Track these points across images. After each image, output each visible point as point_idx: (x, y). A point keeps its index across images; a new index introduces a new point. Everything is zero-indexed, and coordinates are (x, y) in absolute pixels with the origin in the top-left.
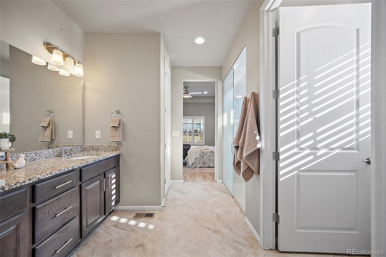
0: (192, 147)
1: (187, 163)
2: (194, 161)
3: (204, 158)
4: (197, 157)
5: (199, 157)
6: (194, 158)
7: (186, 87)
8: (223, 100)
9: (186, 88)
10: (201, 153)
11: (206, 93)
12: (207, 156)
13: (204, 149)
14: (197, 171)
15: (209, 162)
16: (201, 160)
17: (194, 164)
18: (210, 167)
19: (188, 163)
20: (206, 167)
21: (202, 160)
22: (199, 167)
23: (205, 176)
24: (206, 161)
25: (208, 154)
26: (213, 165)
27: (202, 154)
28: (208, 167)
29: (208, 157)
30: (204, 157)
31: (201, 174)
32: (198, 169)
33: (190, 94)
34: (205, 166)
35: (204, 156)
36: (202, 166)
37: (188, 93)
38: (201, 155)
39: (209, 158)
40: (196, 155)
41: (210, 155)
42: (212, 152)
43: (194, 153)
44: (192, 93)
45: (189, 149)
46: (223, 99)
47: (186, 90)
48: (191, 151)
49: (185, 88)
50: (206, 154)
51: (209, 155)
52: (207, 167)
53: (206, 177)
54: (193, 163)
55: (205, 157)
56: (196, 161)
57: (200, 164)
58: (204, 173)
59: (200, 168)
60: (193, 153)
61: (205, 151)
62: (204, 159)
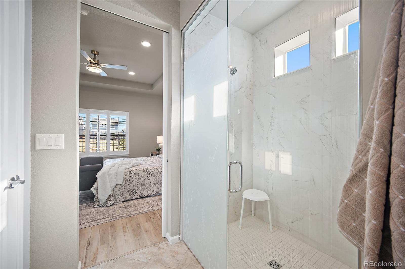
0: (107, 163)
1: (96, 197)
2: (110, 193)
3: (133, 183)
4: (118, 183)
5: (122, 183)
6: (112, 185)
7: (94, 51)
8: (182, 71)
9: (95, 55)
10: (126, 175)
11: (132, 73)
12: (138, 177)
13: (130, 166)
14: (118, 213)
15: (140, 189)
16: (126, 187)
17: (112, 198)
18: (144, 196)
19: (98, 198)
20: (136, 199)
21: (128, 187)
22: (123, 202)
23: (139, 226)
24: (135, 188)
25: (140, 175)
26: (148, 193)
27: (128, 176)
28: (141, 198)
29: (139, 181)
30: (131, 180)
31: (127, 220)
32: (121, 207)
33: (103, 66)
34: (135, 197)
35: (133, 179)
36: (129, 197)
37: (98, 64)
38: (127, 178)
39: (142, 181)
40: (115, 180)
41: (143, 175)
42: (146, 170)
43: (111, 176)
44: (107, 66)
45: (101, 168)
46: (182, 68)
47: (95, 58)
48: (103, 173)
49: (92, 53)
50: (136, 174)
51: (142, 177)
52: (138, 197)
53: (140, 228)
54: (110, 196)
55: (135, 181)
56: (114, 191)
57: (125, 195)
58: (134, 215)
59: (125, 204)
60: (108, 176)
61: (134, 169)
62: (132, 185)
